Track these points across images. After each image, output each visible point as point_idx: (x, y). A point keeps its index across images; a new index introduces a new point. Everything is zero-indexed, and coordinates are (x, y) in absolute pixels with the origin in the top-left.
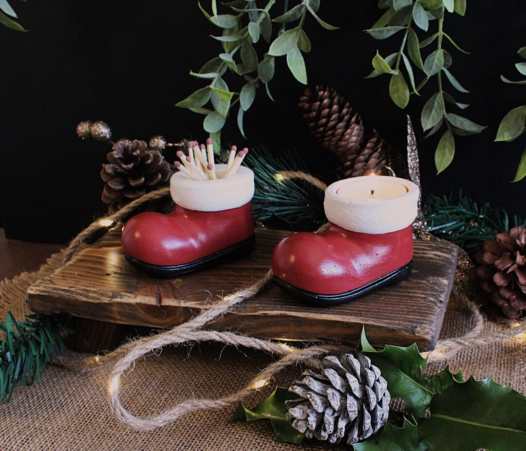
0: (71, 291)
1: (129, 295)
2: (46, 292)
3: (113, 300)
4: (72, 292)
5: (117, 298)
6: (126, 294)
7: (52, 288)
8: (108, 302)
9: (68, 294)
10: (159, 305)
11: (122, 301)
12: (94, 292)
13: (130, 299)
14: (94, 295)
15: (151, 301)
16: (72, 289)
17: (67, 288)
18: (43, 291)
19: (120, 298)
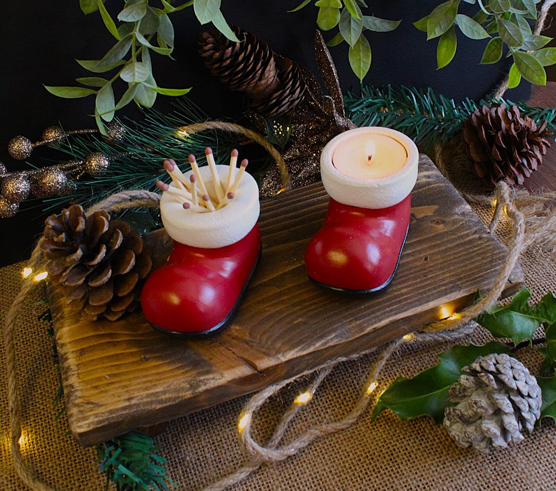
0: (134, 405)
1: (211, 376)
2: (103, 421)
3: (196, 391)
4: (137, 405)
5: (200, 386)
6: (207, 377)
7: (107, 412)
8: (192, 396)
9: (135, 410)
10: (256, 372)
11: (208, 388)
12: (164, 392)
13: (218, 381)
14: (167, 396)
15: (244, 371)
16: (133, 402)
17: (127, 404)
18: (99, 422)
19: (205, 385)
